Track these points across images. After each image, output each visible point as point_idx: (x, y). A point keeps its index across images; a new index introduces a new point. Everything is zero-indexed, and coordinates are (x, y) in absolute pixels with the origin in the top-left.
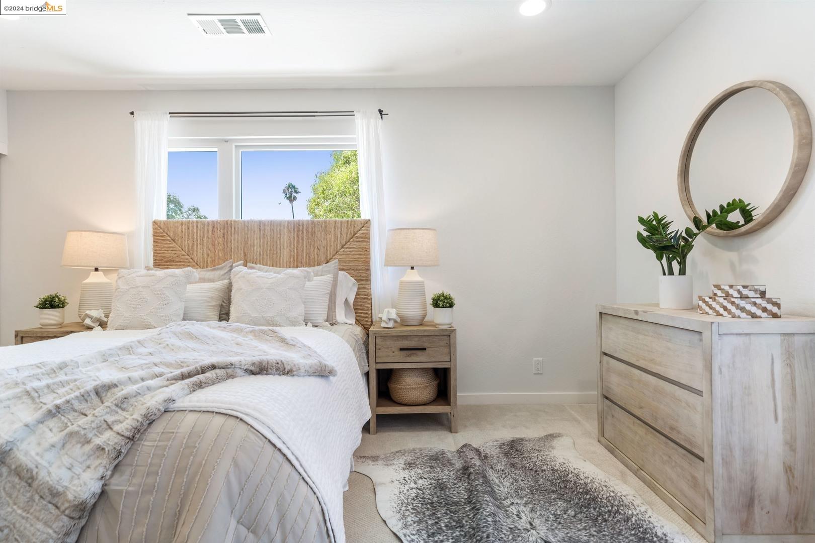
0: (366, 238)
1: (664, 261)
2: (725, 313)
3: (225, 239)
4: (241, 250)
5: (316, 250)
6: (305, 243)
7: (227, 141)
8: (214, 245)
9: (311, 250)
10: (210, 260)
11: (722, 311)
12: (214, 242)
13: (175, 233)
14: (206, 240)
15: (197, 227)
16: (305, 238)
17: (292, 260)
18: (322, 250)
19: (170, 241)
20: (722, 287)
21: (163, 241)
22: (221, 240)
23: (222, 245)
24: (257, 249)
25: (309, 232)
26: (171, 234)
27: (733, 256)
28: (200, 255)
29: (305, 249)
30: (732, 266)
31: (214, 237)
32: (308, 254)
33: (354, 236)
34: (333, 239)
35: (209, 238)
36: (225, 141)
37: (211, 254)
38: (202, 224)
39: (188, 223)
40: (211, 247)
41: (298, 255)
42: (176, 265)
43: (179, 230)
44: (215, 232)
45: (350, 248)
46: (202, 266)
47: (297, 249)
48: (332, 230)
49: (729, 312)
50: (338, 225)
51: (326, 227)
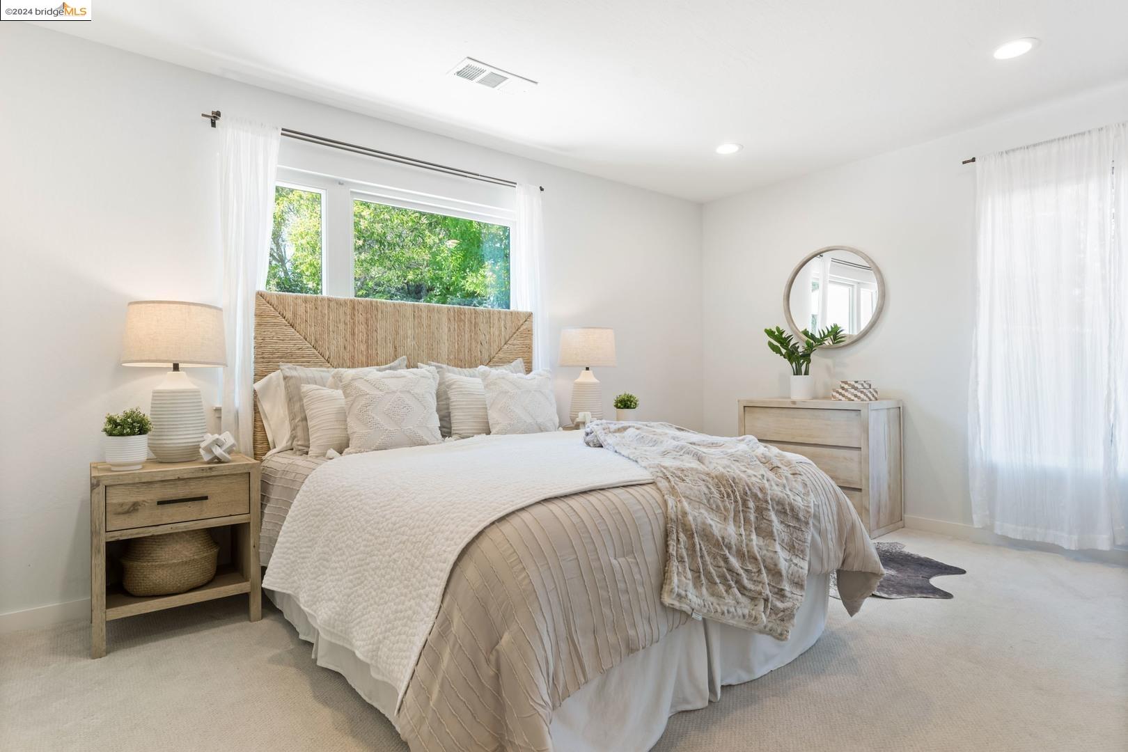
0: (529, 332)
1: (794, 364)
2: (856, 399)
3: (368, 326)
4: (390, 342)
5: (479, 346)
6: (467, 336)
7: (342, 184)
8: (353, 334)
9: (474, 346)
10: (347, 356)
11: (853, 398)
12: (353, 330)
13: (295, 314)
14: (341, 326)
15: (329, 307)
16: (467, 329)
17: (452, 357)
18: (486, 346)
19: (286, 326)
20: (849, 382)
21: (275, 325)
22: (362, 328)
23: (365, 335)
24: (410, 342)
25: (471, 323)
26: (289, 315)
27: (829, 362)
28: (333, 348)
29: (467, 344)
30: (828, 369)
31: (354, 323)
32: (470, 350)
33: (517, 330)
34: (497, 333)
35: (346, 324)
36: (340, 183)
37: (349, 348)
38: (337, 303)
39: (316, 300)
40: (348, 335)
41: (459, 351)
42: (297, 362)
43: (301, 310)
44: (354, 315)
45: (514, 345)
46: (335, 363)
47: (458, 344)
48: (496, 321)
49: (859, 398)
50: (503, 316)
51: (490, 317)
